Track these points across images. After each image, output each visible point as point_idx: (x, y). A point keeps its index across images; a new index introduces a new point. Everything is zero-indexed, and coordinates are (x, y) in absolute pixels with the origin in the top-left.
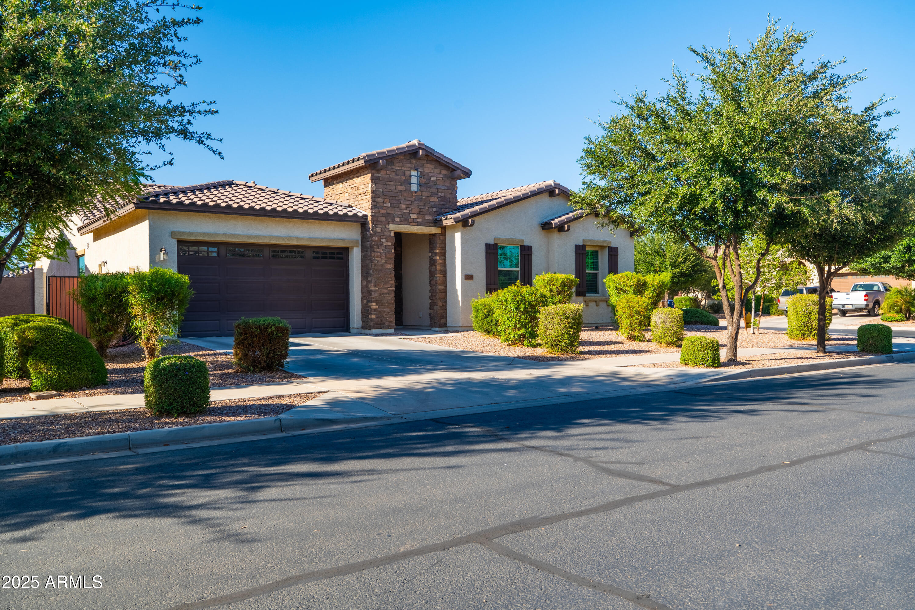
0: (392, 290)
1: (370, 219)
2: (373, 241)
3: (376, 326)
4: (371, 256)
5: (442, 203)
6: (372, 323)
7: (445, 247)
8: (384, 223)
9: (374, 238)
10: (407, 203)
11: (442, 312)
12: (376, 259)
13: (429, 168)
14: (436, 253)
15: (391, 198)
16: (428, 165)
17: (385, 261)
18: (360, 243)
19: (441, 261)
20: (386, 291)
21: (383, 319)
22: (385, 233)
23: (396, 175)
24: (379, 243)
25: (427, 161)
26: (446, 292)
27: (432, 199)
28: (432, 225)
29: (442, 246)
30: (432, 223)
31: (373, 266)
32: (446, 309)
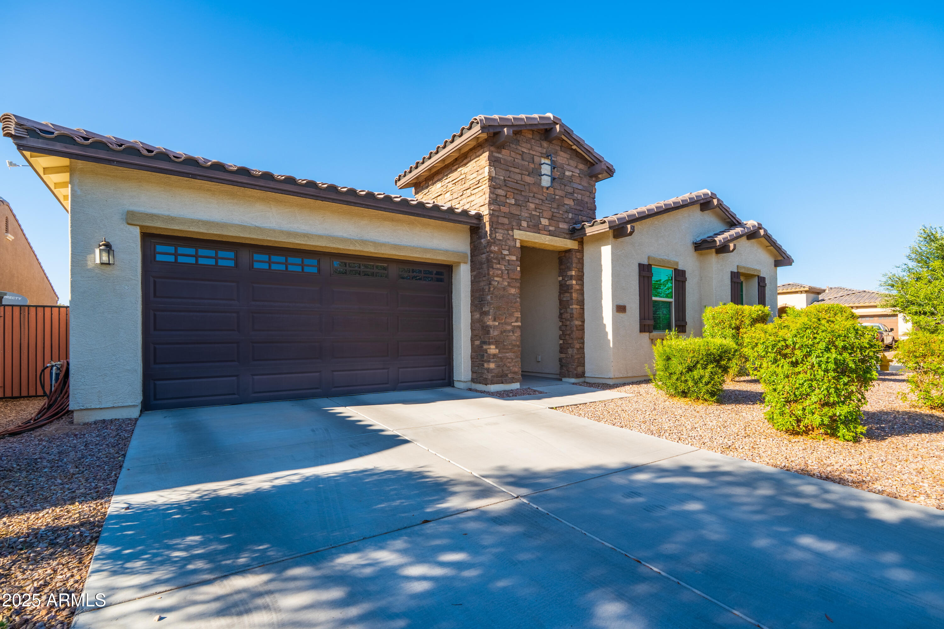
0: (518, 326)
1: (486, 219)
2: (491, 252)
3: (495, 379)
4: (489, 274)
5: (578, 208)
6: (489, 376)
7: (583, 269)
8: (506, 227)
9: (493, 248)
10: (537, 201)
11: (579, 356)
12: (496, 279)
13: (562, 158)
14: (572, 276)
15: (516, 192)
16: (562, 153)
17: (508, 282)
18: (469, 258)
19: (578, 287)
20: (509, 328)
21: (505, 368)
22: (508, 241)
23: (523, 159)
24: (500, 256)
25: (561, 146)
26: (584, 329)
27: (567, 201)
28: (567, 236)
29: (579, 266)
30: (567, 234)
31: (492, 289)
32: (584, 353)
